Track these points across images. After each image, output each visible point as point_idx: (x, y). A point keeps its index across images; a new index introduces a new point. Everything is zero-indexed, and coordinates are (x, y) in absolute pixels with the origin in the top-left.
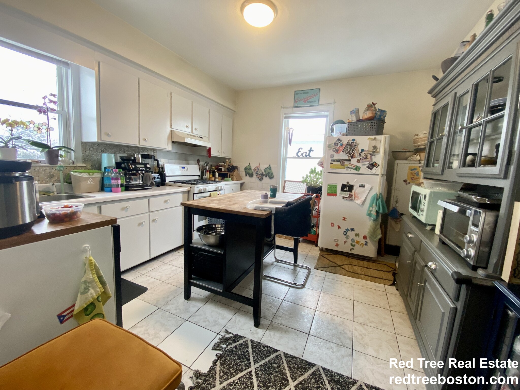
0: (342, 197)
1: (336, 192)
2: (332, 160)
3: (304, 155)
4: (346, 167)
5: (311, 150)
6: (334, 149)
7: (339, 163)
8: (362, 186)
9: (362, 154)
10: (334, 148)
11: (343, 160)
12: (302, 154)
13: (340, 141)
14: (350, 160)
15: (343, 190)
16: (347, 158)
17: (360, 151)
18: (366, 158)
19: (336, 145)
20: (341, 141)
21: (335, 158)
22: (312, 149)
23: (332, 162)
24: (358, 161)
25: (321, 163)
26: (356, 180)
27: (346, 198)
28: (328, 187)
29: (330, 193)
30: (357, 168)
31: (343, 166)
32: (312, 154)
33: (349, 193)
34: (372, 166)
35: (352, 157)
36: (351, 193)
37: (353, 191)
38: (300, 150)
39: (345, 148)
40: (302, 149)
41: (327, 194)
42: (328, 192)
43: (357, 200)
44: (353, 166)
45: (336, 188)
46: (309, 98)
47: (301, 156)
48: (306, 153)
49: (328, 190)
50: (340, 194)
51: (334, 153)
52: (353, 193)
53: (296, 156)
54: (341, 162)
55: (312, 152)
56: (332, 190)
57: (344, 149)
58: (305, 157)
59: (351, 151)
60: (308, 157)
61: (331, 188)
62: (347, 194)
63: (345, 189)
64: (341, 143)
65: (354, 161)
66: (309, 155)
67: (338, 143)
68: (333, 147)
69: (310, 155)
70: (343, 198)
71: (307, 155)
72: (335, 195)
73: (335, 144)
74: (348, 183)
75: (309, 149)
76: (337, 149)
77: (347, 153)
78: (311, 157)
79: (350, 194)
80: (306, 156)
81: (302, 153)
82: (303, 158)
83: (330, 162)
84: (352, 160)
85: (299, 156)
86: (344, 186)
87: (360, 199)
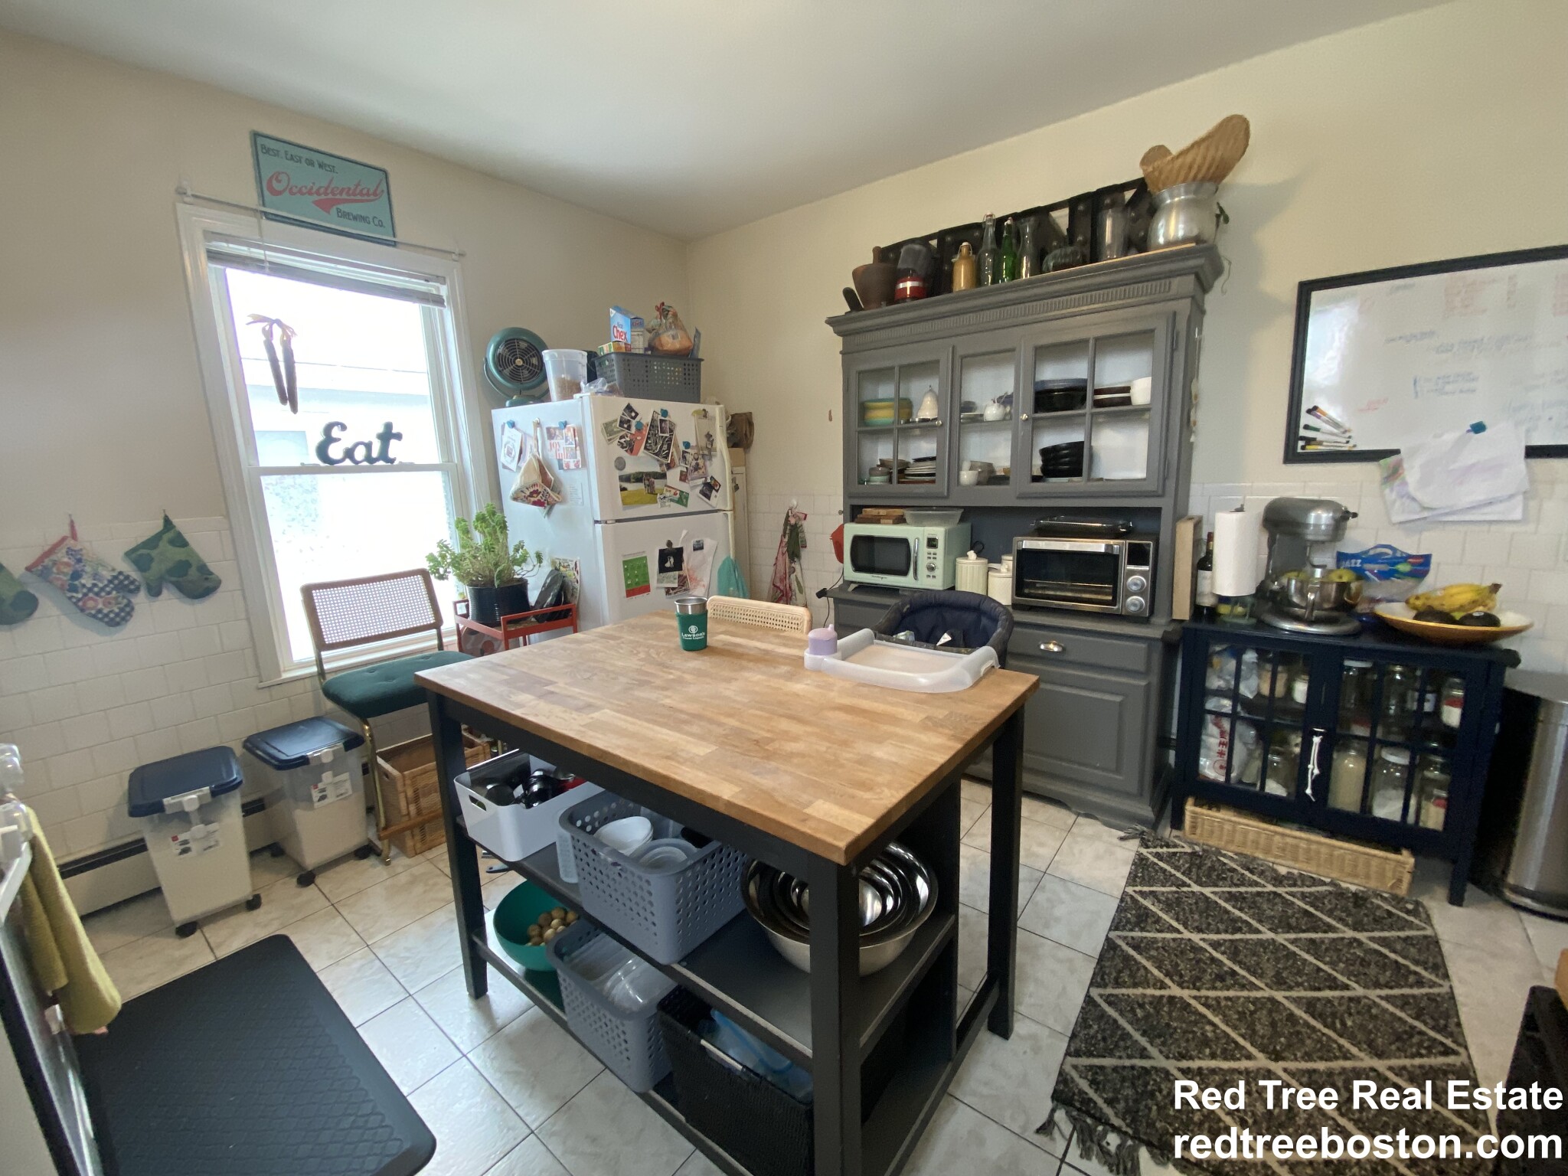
0: (663, 592)
1: (647, 581)
2: (622, 479)
3: (360, 453)
4: (658, 496)
5: (388, 435)
6: (622, 441)
7: (640, 486)
8: (699, 547)
9: (687, 456)
10: (621, 438)
11: (649, 475)
12: (349, 453)
13: (633, 414)
14: (663, 476)
15: (662, 569)
16: (658, 469)
17: (682, 448)
18: (697, 468)
19: (626, 426)
20: (637, 414)
21: (629, 470)
22: (394, 431)
23: (625, 485)
24: (683, 477)
25: (532, 490)
26: (684, 532)
27: (673, 589)
28: (626, 570)
29: (634, 587)
30: (683, 499)
31: (652, 493)
32: (395, 449)
33: (677, 573)
34: (709, 488)
35: (669, 467)
36: (681, 573)
37: (684, 565)
38: (336, 432)
39: (648, 438)
40: (343, 427)
41: (625, 594)
42: (627, 586)
43: (695, 587)
44: (673, 491)
45: (646, 566)
46: (344, 196)
47: (348, 463)
48: (369, 446)
49: (627, 578)
50: (659, 581)
51: (623, 453)
52: (684, 572)
53: (314, 460)
54: (647, 482)
55: (393, 442)
56: (637, 576)
57: (647, 442)
58: (365, 464)
59: (665, 447)
60: (381, 463)
61: (633, 568)
62: (672, 580)
63: (668, 565)
64: (638, 419)
65: (673, 476)
66: (384, 455)
67: (629, 421)
68: (618, 432)
69: (391, 455)
70: (668, 591)
71: (375, 454)
72: (646, 589)
73: (622, 423)
74: (669, 543)
75: (381, 430)
76: (628, 439)
77: (656, 454)
78: (396, 463)
79: (680, 576)
80: (369, 458)
81: (350, 446)
82: (357, 468)
83: (618, 484)
84: (669, 474)
85: (332, 462)
86: (663, 555)
87: (702, 583)
